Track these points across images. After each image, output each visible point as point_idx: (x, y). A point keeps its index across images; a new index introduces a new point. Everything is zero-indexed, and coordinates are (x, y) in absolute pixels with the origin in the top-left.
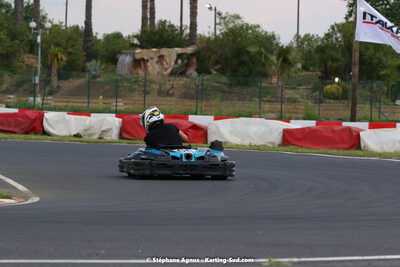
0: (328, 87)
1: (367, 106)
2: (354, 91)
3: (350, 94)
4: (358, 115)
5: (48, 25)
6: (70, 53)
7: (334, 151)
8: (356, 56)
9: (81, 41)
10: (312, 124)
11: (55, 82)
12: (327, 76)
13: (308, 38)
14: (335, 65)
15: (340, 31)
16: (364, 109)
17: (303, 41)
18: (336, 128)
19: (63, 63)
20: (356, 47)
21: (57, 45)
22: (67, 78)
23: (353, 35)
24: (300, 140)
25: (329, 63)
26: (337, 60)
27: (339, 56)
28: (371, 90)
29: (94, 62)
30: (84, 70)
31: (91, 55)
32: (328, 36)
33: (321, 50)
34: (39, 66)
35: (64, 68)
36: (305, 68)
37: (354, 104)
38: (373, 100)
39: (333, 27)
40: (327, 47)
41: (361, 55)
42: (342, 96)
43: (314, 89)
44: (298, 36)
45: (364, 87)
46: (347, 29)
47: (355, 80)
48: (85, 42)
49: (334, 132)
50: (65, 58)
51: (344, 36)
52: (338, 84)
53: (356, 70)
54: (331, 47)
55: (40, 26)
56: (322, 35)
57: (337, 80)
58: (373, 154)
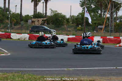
0: (78, 28)
2: (84, 29)
3: (83, 29)
5: (11, 13)
6: (17, 19)
8: (85, 21)
9: (19, 17)
10: (74, 36)
11: (13, 26)
12: (78, 25)
13: (73, 16)
19: (15, 22)
20: (85, 18)
21: (14, 18)
22: (16, 25)
23: (84, 15)
24: (71, 40)
25: (78, 22)
26: (80, 21)
27: (81, 20)
28: (88, 29)
29: (22, 22)
30: (20, 23)
31: (22, 20)
32: (78, 16)
33: (76, 19)
34: (9, 23)
35: (15, 23)
36: (72, 23)
39: (79, 14)
40: (78, 18)
42: (81, 30)
43: (75, 28)
44: (71, 16)
45: (86, 28)
46: (82, 14)
47: (84, 26)
48: (20, 17)
49: (80, 38)
50: (15, 21)
51: (82, 16)
52: (80, 27)
53: (85, 24)
54: (79, 18)
55: (10, 13)
56: (76, 16)
57: (80, 26)
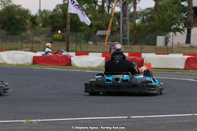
0: (55, 35)
1: (74, 45)
2: (68, 37)
3: (66, 39)
4: (70, 49)
7: (59, 67)
8: (69, 20)
12: (54, 30)
13: (45, 11)
14: (58, 24)
15: (60, 8)
16: (73, 46)
17: (43, 13)
18: (60, 55)
20: (68, 16)
23: (67, 10)
24: (41, 61)
25: (56, 24)
26: (60, 22)
27: (60, 20)
28: (76, 37)
32: (55, 10)
33: (52, 17)
36: (44, 26)
37: (68, 43)
38: (77, 42)
39: (57, 6)
40: (54, 16)
41: (71, 19)
42: (62, 40)
43: (48, 37)
44: (40, 10)
45: (72, 35)
46: (64, 7)
47: (68, 32)
49: (58, 57)
51: (63, 11)
52: (60, 34)
53: (68, 27)
54: (57, 16)
57: (59, 32)
58: (78, 68)
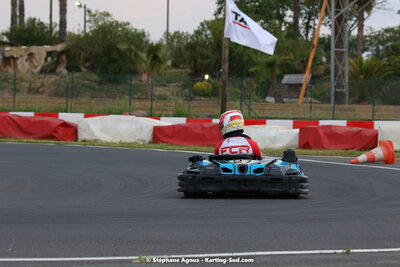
0: (198, 84)
1: (238, 103)
2: (224, 88)
3: (220, 91)
7: (204, 148)
8: (226, 53)
10: (182, 121)
12: (197, 73)
13: (177, 35)
14: (205, 62)
15: (209, 28)
16: (234, 105)
17: (173, 38)
18: (206, 125)
20: (225, 44)
23: (222, 32)
24: (168, 136)
25: (199, 60)
26: (207, 57)
27: (209, 53)
28: (241, 87)
32: (198, 33)
33: (192, 47)
36: (175, 65)
37: (224, 101)
38: (243, 97)
39: (202, 24)
40: (196, 44)
41: (231, 52)
42: (212, 93)
43: (184, 87)
44: (167, 33)
45: (233, 85)
46: (217, 26)
47: (225, 77)
49: (203, 128)
51: (214, 34)
52: (208, 81)
53: (225, 67)
54: (203, 44)
56: (192, 33)
57: (207, 77)
